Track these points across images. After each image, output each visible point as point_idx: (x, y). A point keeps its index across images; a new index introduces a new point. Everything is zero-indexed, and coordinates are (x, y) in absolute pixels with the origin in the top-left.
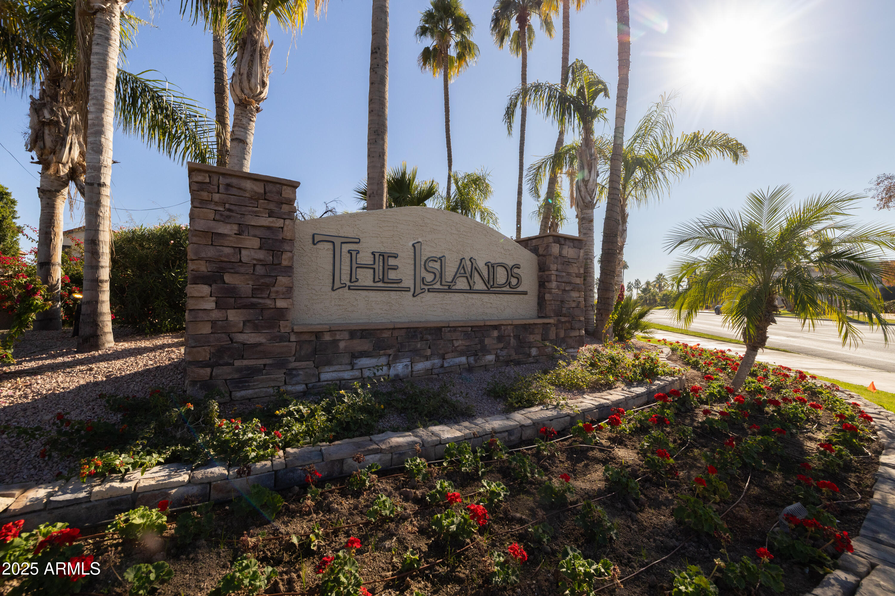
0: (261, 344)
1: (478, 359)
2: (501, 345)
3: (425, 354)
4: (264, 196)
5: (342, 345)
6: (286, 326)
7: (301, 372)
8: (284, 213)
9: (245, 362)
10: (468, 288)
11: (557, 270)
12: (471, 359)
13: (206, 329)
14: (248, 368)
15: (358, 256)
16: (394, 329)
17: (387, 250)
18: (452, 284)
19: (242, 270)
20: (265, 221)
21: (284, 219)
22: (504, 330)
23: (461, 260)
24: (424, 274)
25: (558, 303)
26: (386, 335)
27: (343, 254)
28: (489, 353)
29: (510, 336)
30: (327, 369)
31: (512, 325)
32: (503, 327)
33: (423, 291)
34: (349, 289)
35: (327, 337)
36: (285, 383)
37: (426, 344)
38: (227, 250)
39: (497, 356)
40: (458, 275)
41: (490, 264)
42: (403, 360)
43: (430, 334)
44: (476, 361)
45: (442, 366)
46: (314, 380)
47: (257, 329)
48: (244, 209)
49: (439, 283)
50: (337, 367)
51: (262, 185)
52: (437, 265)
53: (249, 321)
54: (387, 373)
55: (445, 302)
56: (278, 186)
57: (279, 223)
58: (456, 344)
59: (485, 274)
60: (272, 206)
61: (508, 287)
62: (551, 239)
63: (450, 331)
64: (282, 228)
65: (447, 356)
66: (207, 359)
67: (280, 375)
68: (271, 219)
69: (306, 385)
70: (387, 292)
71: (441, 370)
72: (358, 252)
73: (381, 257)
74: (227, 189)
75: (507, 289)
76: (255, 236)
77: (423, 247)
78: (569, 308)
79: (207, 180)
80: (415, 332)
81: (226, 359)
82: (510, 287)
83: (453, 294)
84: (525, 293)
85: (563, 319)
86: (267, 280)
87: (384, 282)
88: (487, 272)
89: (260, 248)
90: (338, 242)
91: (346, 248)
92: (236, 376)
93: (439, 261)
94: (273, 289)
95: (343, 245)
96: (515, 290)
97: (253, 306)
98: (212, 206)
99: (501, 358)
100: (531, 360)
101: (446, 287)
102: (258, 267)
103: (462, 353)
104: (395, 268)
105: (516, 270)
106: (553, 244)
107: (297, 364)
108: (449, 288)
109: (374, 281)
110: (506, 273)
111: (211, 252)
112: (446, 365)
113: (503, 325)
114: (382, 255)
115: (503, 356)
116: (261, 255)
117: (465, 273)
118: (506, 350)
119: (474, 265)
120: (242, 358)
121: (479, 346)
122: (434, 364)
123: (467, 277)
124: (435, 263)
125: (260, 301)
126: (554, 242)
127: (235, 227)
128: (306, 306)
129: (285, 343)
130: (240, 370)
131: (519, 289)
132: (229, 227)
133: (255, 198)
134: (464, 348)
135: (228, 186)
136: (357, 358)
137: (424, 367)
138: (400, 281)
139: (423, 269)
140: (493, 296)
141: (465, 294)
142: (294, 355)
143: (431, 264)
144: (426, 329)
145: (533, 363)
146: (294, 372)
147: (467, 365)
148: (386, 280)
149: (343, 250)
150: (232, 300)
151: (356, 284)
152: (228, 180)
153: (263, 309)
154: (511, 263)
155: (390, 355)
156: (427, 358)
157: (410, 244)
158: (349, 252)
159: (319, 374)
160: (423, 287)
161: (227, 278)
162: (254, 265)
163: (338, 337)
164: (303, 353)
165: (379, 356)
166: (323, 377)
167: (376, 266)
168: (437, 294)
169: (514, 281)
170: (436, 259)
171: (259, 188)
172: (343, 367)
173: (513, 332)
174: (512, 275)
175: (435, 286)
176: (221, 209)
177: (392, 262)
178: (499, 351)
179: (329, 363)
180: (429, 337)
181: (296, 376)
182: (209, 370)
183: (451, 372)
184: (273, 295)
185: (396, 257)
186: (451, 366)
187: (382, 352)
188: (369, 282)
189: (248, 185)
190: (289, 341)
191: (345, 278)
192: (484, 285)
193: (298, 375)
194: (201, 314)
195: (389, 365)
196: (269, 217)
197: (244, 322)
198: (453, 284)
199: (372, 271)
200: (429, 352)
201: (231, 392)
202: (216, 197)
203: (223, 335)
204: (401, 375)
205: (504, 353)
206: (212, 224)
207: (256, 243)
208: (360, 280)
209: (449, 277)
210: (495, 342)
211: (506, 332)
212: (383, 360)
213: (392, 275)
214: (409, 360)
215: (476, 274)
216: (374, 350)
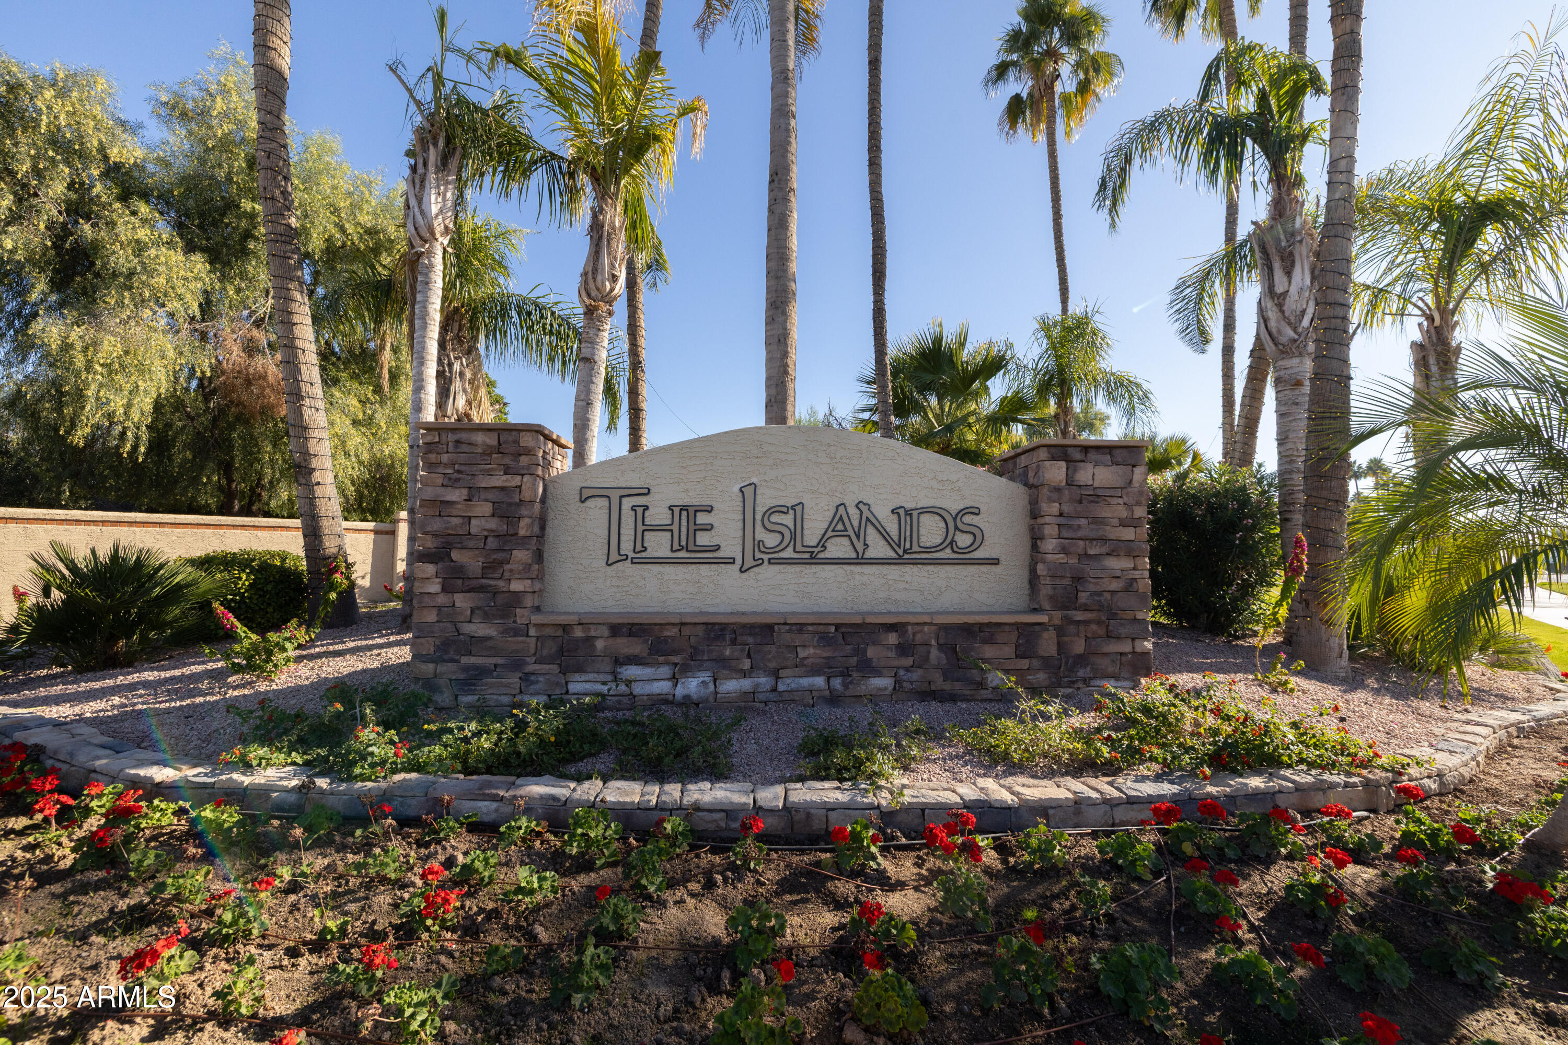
0: (489, 638)
1: (851, 682)
2: (909, 662)
3: (741, 666)
4: (499, 449)
5: (600, 644)
6: (523, 616)
7: (541, 679)
8: (523, 468)
9: (473, 660)
10: (854, 555)
11: (1061, 515)
12: (837, 683)
13: (431, 617)
14: (475, 667)
15: (647, 513)
16: (682, 624)
17: (695, 502)
18: (816, 550)
19: (471, 544)
20: (499, 480)
21: (523, 475)
22: (914, 634)
23: (837, 507)
24: (761, 534)
25: (1066, 582)
26: (670, 632)
27: (623, 512)
28: (878, 673)
29: (928, 645)
30: (577, 677)
31: (931, 624)
32: (910, 628)
33: (759, 563)
34: (632, 563)
35: (578, 633)
36: (521, 692)
37: (743, 650)
38: (455, 521)
39: (898, 682)
40: (830, 534)
41: (902, 512)
42: (699, 674)
43: (750, 634)
44: (846, 686)
45: (774, 690)
46: (558, 692)
47: (487, 618)
48: (475, 468)
49: (790, 549)
50: (592, 676)
51: (495, 435)
52: (788, 520)
53: (478, 608)
54: (672, 691)
55: (802, 580)
56: (514, 433)
57: (516, 481)
58: (802, 653)
59: (892, 528)
60: (507, 460)
61: (948, 550)
62: (1043, 454)
63: (789, 632)
64: (520, 487)
65: (782, 673)
66: (432, 652)
67: (514, 680)
68: (505, 477)
69: (549, 696)
70: (694, 566)
71: (772, 696)
72: (646, 508)
73: (684, 513)
74: (456, 447)
75: (947, 553)
76: (486, 500)
77: (758, 491)
78: (1100, 594)
79: (437, 439)
80: (722, 630)
81: (452, 654)
82: (953, 551)
83: (820, 567)
84: (995, 562)
85: (1079, 616)
86: (499, 556)
87: (688, 551)
88: (896, 526)
89: (493, 516)
90: (615, 496)
91: (627, 503)
92: (462, 676)
93: (791, 512)
94: (507, 567)
95: (624, 500)
96: (967, 556)
97: (482, 589)
98: (441, 470)
99: (905, 684)
100: (985, 694)
101: (807, 556)
102: (490, 539)
103: (815, 671)
104: (709, 528)
105: (968, 519)
106: (1047, 463)
107: (537, 667)
108: (812, 558)
109: (672, 551)
110: (943, 525)
111: (436, 525)
112: (781, 687)
113: (909, 623)
114: (683, 508)
115: (911, 683)
116: (493, 524)
117: (846, 530)
118: (920, 672)
119: (866, 513)
120: (470, 653)
121: (854, 661)
122: (757, 685)
123: (849, 536)
124: (783, 516)
125: (492, 582)
126: (1053, 458)
127: (465, 492)
128: (570, 587)
129: (521, 639)
130: (466, 669)
131: (978, 554)
132: (457, 492)
133: (488, 452)
134: (818, 661)
135: (458, 442)
136: (623, 664)
137: (738, 687)
138: (718, 548)
139: (759, 527)
140: (908, 568)
141: (845, 567)
142: (535, 654)
143: (774, 518)
144: (743, 626)
145: (991, 700)
146: (533, 678)
147: (827, 692)
148: (691, 547)
149: (623, 507)
150: (460, 582)
151: (644, 555)
152: (457, 436)
153: (496, 593)
154: (954, 506)
155: (676, 664)
156: (745, 674)
157: (736, 488)
158: (633, 508)
159: (567, 683)
160: (758, 555)
161: (455, 555)
162: (486, 537)
163: (593, 633)
164: (545, 652)
165: (660, 664)
166: (573, 687)
167: (675, 528)
168: (789, 567)
169: (963, 540)
170: (785, 510)
171: (491, 440)
172: (602, 677)
173: (937, 638)
174: (956, 528)
175: (782, 555)
176: (450, 471)
177: (702, 518)
178: (902, 672)
179: (580, 669)
180: (750, 640)
181: (533, 683)
182: (431, 666)
183: (793, 701)
184: (507, 575)
185: (710, 512)
186: (791, 691)
187: (661, 659)
188: (665, 552)
189: (479, 438)
190: (528, 636)
191: (627, 547)
192: (888, 548)
193: (537, 682)
194: (426, 598)
195: (674, 679)
196: (505, 474)
197: (473, 610)
198: (819, 549)
199: (669, 534)
200: (746, 664)
201: (456, 696)
202: (445, 458)
203: (449, 625)
204: (695, 697)
205: (916, 675)
206: (440, 490)
207: (487, 509)
208: (649, 550)
209: (812, 539)
210: (893, 654)
211: (918, 637)
212: (665, 671)
213: (703, 539)
214: (709, 674)
215: (870, 530)
216: (650, 654)
